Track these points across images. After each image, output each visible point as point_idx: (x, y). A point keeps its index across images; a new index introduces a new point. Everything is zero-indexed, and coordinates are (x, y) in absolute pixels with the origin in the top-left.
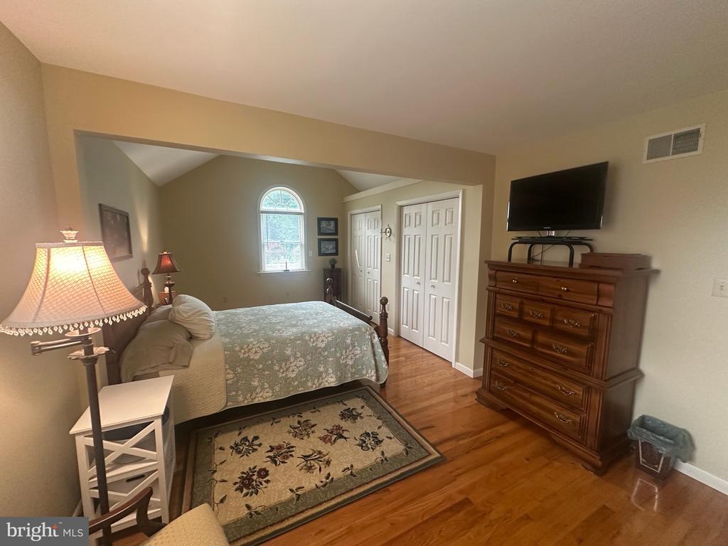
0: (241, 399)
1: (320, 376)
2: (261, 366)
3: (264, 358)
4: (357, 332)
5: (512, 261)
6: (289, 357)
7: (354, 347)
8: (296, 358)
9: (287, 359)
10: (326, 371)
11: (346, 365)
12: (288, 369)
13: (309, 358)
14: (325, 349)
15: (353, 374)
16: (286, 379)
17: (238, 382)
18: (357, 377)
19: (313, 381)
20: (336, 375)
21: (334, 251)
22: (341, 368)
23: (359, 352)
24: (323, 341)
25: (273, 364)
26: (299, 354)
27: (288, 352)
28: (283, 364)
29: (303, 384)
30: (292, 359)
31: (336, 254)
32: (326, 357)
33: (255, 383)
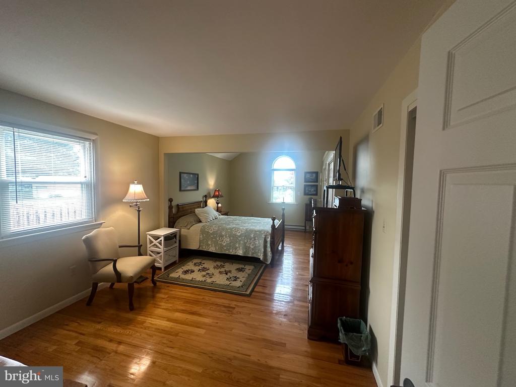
0: (204, 247)
1: (236, 248)
2: (212, 236)
3: (213, 234)
4: (258, 233)
7: (255, 240)
9: (222, 236)
10: (239, 247)
11: (249, 247)
12: (222, 241)
13: (232, 239)
14: (240, 236)
15: (253, 254)
16: (221, 245)
17: (204, 240)
18: (255, 256)
19: (233, 250)
20: (243, 251)
22: (247, 249)
23: (257, 243)
24: (239, 232)
25: (217, 237)
26: (228, 236)
27: (223, 233)
29: (229, 250)
30: (224, 237)
32: (240, 241)
33: (210, 243)
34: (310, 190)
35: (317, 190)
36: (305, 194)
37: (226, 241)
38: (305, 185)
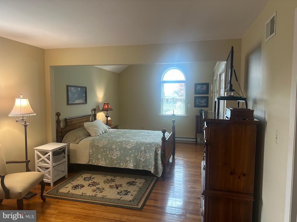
0: (94, 161)
1: (126, 162)
2: (102, 150)
3: (103, 147)
4: (148, 146)
6: (114, 149)
7: (146, 152)
8: (117, 151)
9: (112, 150)
10: (130, 161)
11: (140, 160)
12: (112, 154)
13: (122, 152)
14: (130, 149)
15: (144, 166)
16: (111, 159)
17: (93, 154)
18: (146, 169)
19: (123, 164)
20: (134, 164)
21: (205, 104)
22: (137, 162)
23: (148, 156)
24: (130, 145)
25: (107, 150)
26: (118, 149)
27: (114, 147)
28: (111, 152)
29: (119, 163)
30: (115, 151)
32: (130, 154)
33: (99, 157)
34: (200, 102)
35: (207, 102)
36: (196, 106)
37: (116, 154)
38: (195, 97)
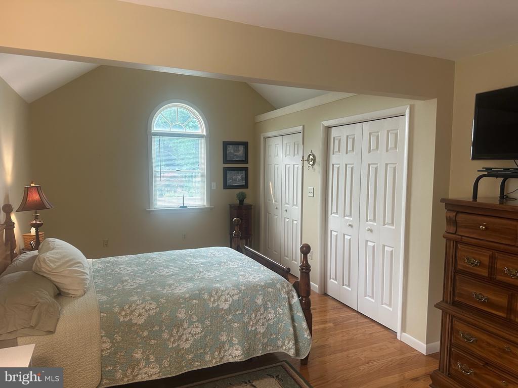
1: (221, 347)
2: (146, 333)
3: (149, 324)
4: (270, 290)
5: (478, 200)
6: (182, 321)
7: (266, 309)
8: (191, 323)
9: (179, 324)
10: (230, 341)
11: (256, 333)
12: (180, 337)
13: (208, 323)
14: (228, 311)
15: (265, 345)
16: (178, 350)
17: (116, 353)
18: (270, 350)
19: (213, 354)
20: (243, 347)
21: (243, 183)
22: (249, 337)
23: (272, 316)
24: (226, 300)
25: (161, 331)
26: (195, 318)
27: (182, 315)
28: (175, 331)
30: (186, 325)
31: (246, 186)
32: (230, 322)
33: (138, 355)
36: (226, 186)
37: (193, 332)
